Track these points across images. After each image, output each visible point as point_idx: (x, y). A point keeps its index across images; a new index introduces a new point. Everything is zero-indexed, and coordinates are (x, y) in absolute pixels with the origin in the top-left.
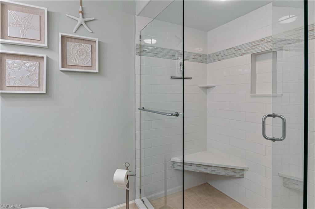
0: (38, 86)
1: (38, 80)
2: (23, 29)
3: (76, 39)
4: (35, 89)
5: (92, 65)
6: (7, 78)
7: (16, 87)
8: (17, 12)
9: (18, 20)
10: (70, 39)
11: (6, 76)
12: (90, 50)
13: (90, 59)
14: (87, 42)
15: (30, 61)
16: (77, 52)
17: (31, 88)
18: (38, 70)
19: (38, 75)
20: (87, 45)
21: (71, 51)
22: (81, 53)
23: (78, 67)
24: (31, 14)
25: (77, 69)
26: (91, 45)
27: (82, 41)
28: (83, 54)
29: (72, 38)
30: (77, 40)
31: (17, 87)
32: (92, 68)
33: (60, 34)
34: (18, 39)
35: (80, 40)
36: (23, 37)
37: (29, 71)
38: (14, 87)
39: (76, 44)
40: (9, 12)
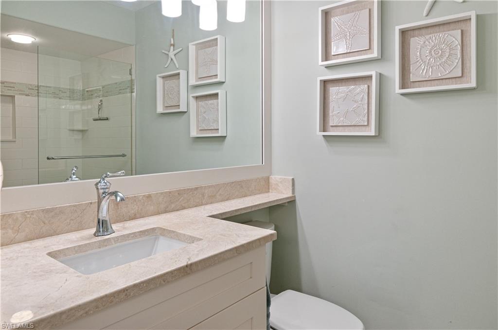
0: (366, 124)
1: (367, 115)
2: (348, 38)
3: (428, 27)
4: (364, 128)
5: (462, 74)
6: (331, 114)
7: (340, 126)
8: (342, 16)
9: (342, 28)
10: (417, 32)
11: (330, 112)
12: (457, 42)
13: (457, 61)
14: (452, 26)
15: (357, 85)
16: (430, 52)
17: (357, 128)
18: (366, 98)
19: (366, 107)
20: (450, 32)
21: (418, 53)
22: (439, 52)
23: (432, 82)
24: (357, 12)
25: (431, 86)
26: (459, 31)
27: (441, 27)
28: (441, 55)
29: (420, 28)
30: (430, 30)
31: (342, 126)
32: (464, 79)
33: (397, 29)
34: (343, 55)
35: (437, 28)
36: (348, 52)
37: (355, 102)
38: (338, 126)
39: (427, 37)
40: (332, 20)
